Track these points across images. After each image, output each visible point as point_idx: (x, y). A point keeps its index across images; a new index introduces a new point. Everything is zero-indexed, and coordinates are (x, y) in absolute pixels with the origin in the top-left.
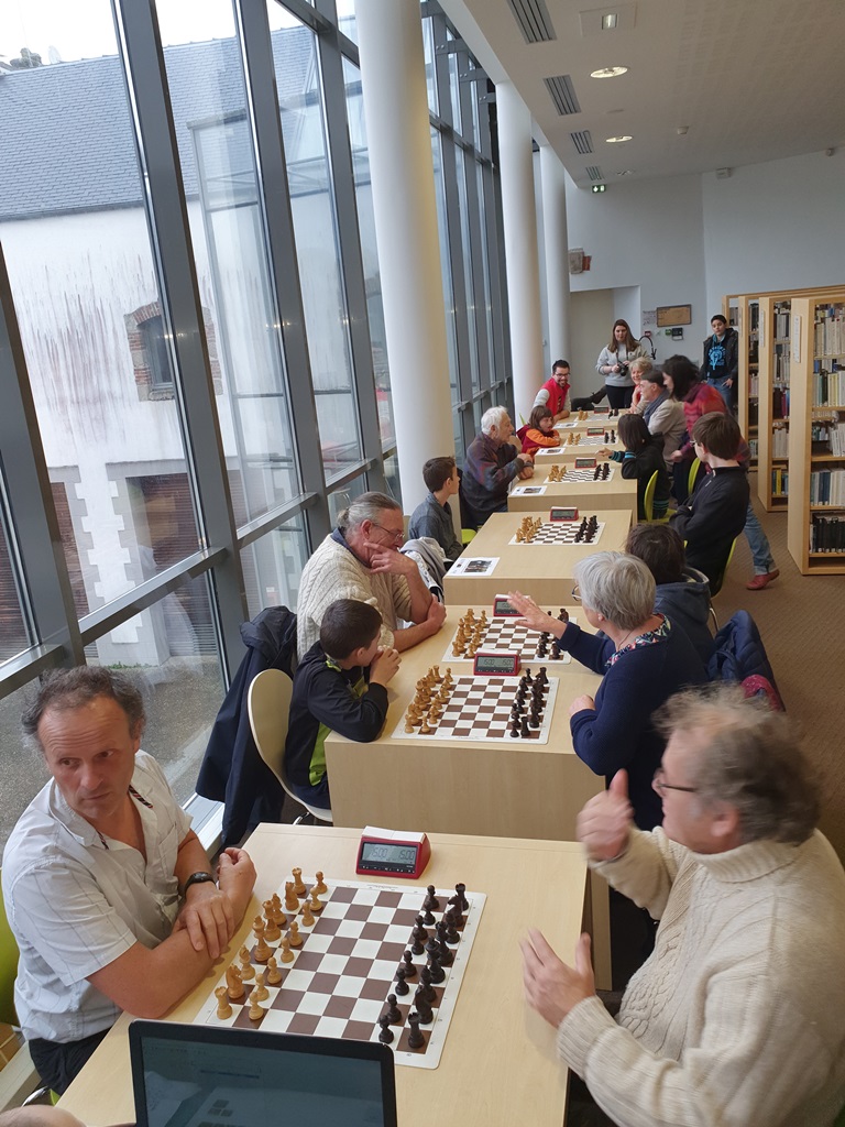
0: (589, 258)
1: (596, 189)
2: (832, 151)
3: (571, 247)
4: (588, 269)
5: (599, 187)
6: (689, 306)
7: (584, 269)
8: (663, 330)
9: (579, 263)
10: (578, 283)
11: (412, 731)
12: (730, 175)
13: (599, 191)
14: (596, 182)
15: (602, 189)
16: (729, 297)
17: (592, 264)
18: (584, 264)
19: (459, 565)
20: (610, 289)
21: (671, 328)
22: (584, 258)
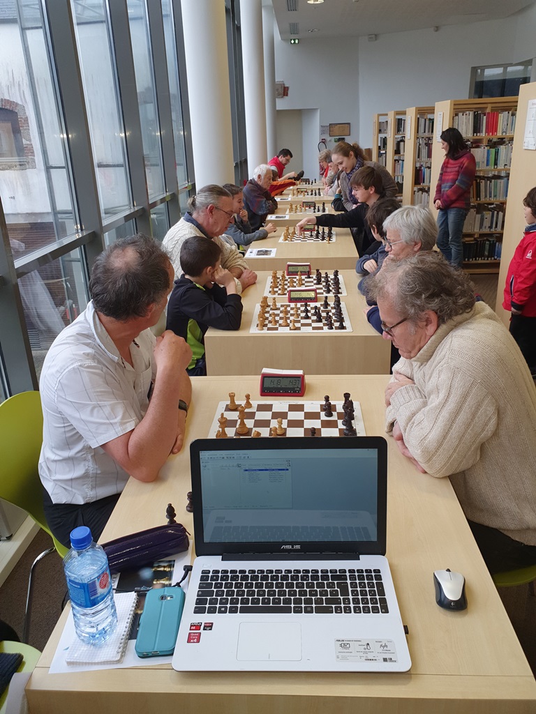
0: (288, 88)
1: (293, 42)
2: (437, 29)
3: (278, 79)
4: (287, 95)
5: (294, 40)
6: (349, 124)
7: (284, 95)
8: (333, 138)
9: (281, 91)
10: (282, 104)
11: (263, 329)
12: (376, 40)
13: (295, 42)
14: (293, 36)
15: (297, 42)
16: (379, 115)
17: (289, 92)
18: (285, 91)
19: (251, 252)
20: (300, 110)
21: (338, 137)
22: (285, 88)
